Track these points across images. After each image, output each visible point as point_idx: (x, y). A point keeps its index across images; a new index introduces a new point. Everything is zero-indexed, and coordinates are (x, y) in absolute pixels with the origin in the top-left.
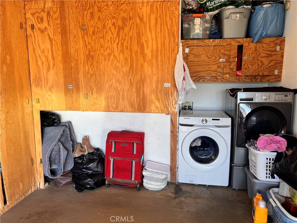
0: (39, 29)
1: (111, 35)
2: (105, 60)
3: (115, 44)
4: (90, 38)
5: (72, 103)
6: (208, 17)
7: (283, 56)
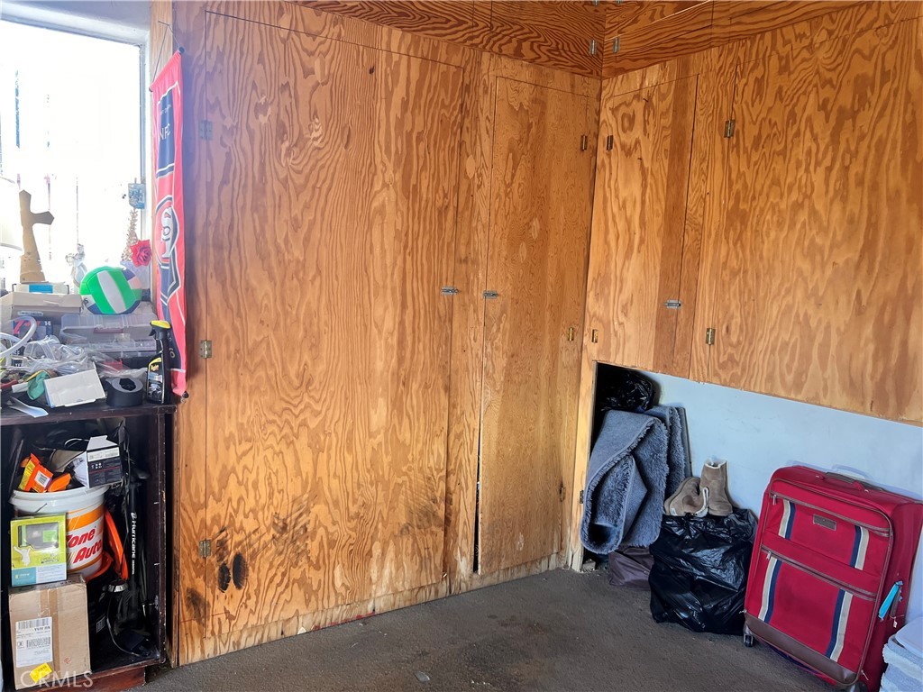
0: (623, 147)
1: (808, 142)
2: (780, 224)
3: (821, 170)
4: (743, 158)
5: (671, 354)
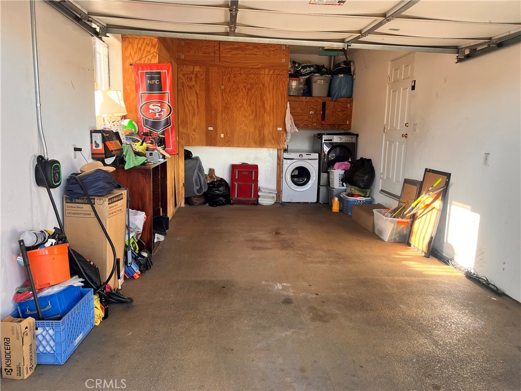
0: (188, 86)
1: (242, 94)
2: (237, 110)
3: (245, 99)
4: (227, 94)
5: (211, 141)
6: (302, 80)
7: (352, 111)
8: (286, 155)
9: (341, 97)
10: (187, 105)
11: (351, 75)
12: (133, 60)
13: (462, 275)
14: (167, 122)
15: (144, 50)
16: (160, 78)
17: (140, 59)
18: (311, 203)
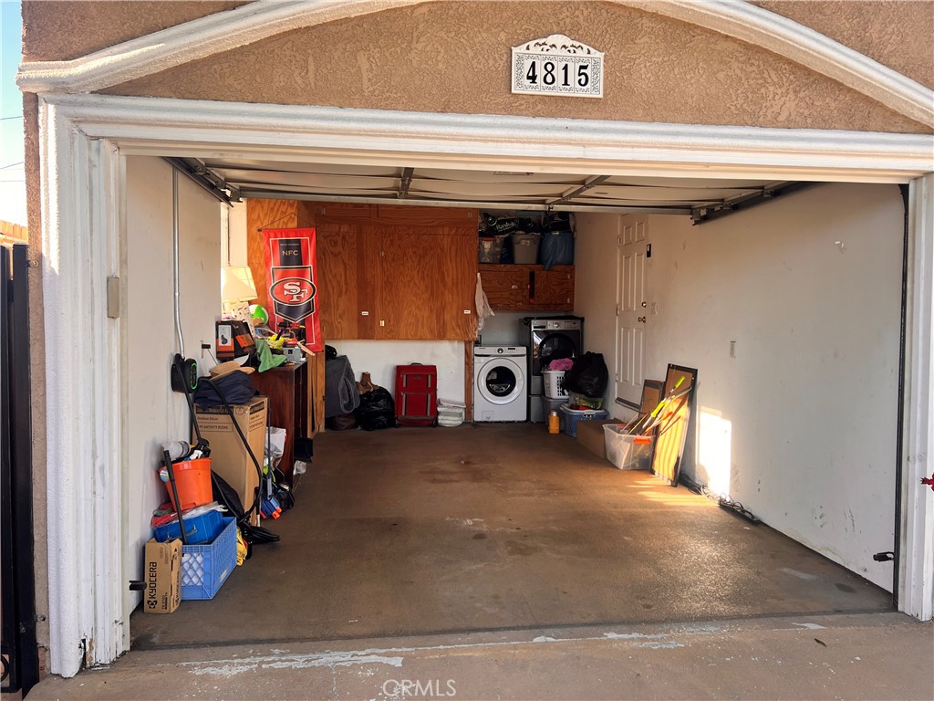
0: (332, 253)
5: (366, 332)
6: (498, 241)
7: (573, 284)
8: (477, 350)
9: (557, 264)
10: (330, 281)
11: (570, 232)
12: (262, 224)
13: (715, 504)
14: (309, 307)
15: (278, 210)
16: (299, 248)
17: (272, 223)
18: (519, 422)
